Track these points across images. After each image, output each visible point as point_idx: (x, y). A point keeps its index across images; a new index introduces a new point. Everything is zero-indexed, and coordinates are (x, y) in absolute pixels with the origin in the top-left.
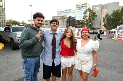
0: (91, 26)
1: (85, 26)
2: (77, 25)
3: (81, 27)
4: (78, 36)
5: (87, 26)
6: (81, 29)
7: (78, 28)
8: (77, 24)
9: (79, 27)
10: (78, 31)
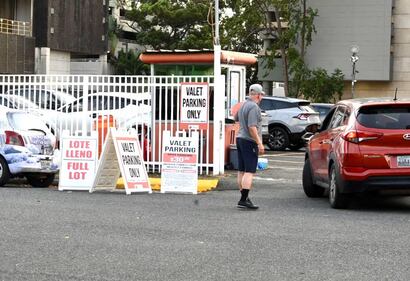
0: (293, 55)
1: (230, 55)
2: (129, 37)
3: (186, 69)
4: (154, 173)
5: (251, 57)
6: (184, 88)
7: (152, 82)
8: (128, 26)
9: (163, 69)
10: (144, 115)
